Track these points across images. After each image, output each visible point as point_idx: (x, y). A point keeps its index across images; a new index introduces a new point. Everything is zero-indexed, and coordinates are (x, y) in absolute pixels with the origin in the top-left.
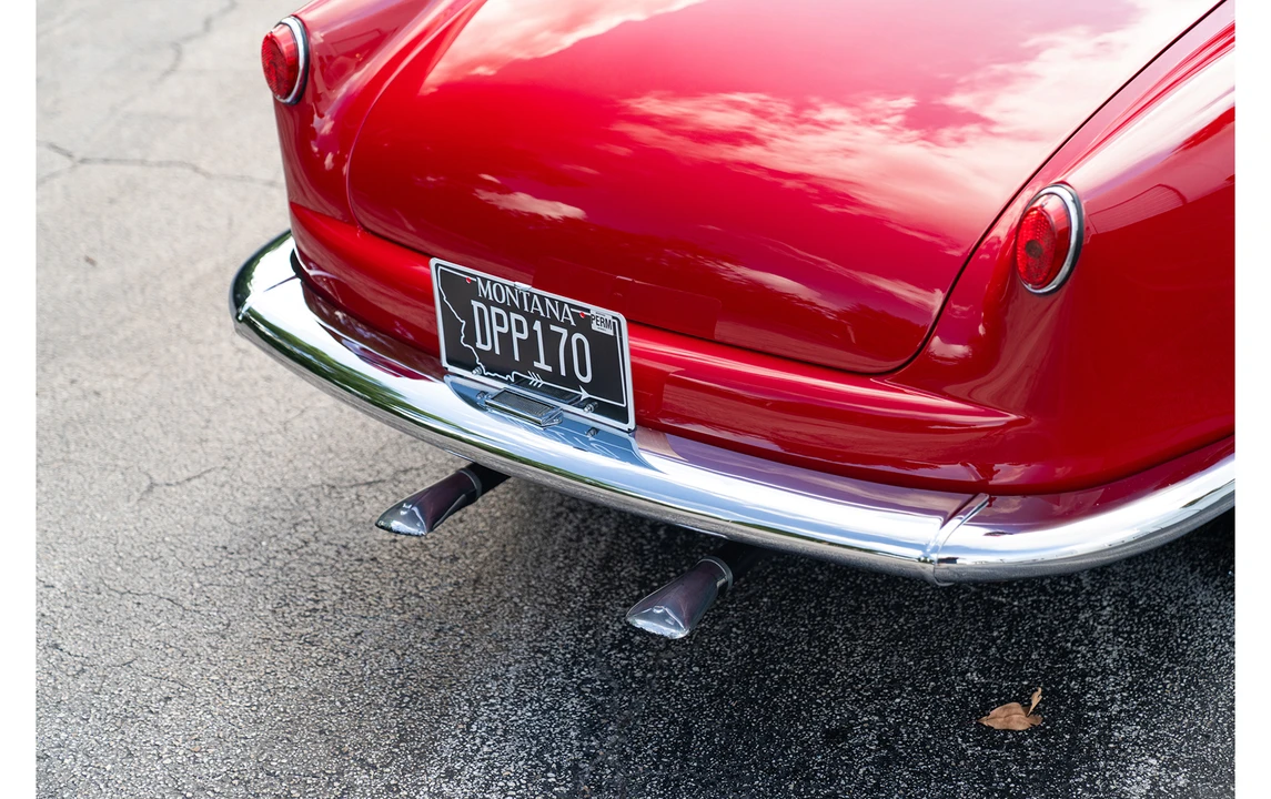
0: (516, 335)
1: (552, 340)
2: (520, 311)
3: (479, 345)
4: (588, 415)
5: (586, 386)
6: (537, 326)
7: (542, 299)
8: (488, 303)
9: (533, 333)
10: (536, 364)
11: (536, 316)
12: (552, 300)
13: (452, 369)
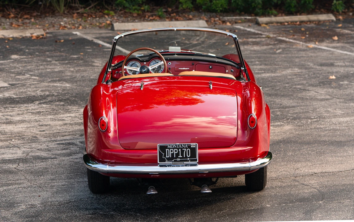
0: (175, 153)
2: (177, 148)
3: (167, 157)
4: (190, 162)
5: (189, 158)
6: (180, 150)
7: (181, 145)
8: (169, 149)
9: (179, 151)
10: (179, 157)
11: (180, 148)
12: (183, 145)
13: (160, 163)
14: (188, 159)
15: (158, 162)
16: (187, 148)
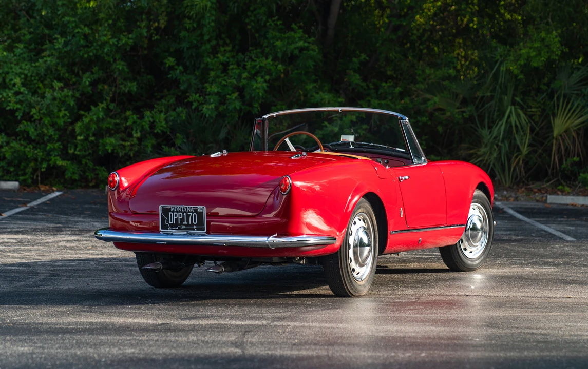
0: (179, 217)
1: (188, 216)
2: (181, 212)
3: (170, 223)
4: (196, 232)
5: (196, 225)
6: (185, 214)
7: (186, 208)
8: (173, 212)
9: (183, 216)
10: (184, 223)
11: (185, 212)
12: (189, 207)
13: (162, 230)
14: (195, 227)
15: (160, 229)
16: (193, 213)
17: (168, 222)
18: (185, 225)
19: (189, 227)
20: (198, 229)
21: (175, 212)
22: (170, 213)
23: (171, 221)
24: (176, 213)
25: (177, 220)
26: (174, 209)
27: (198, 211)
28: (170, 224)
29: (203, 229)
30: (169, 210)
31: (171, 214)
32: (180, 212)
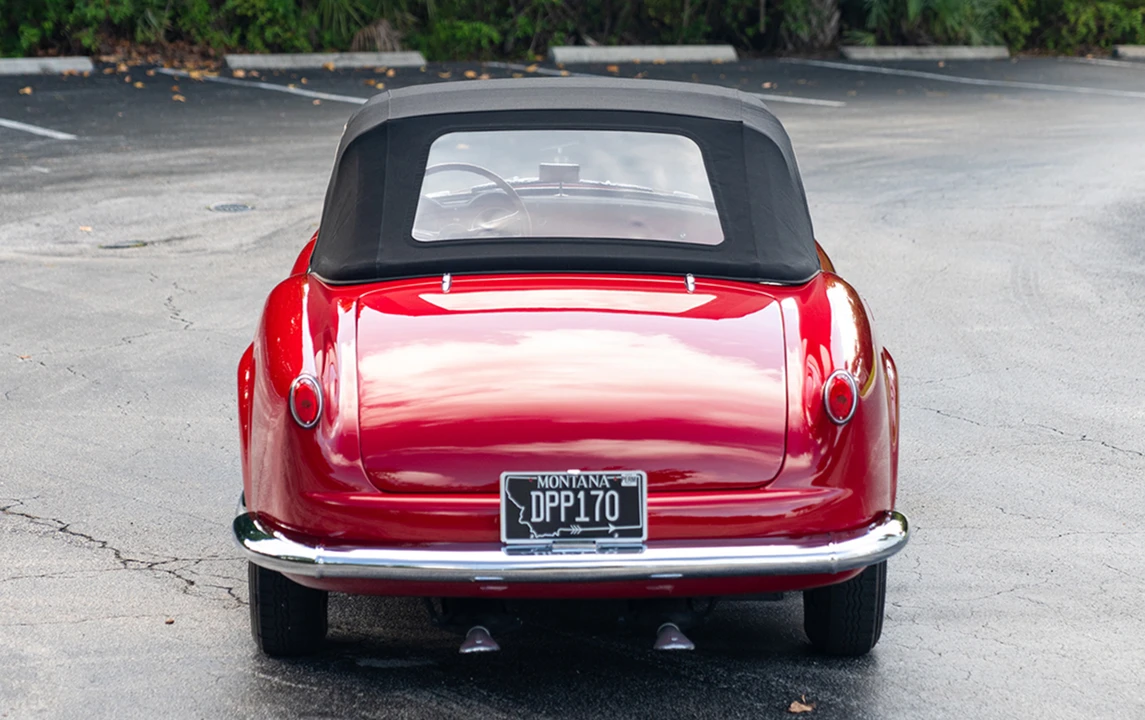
0: (564, 505)
2: (570, 488)
4: (617, 540)
5: (616, 523)
6: (581, 495)
7: (587, 477)
8: (544, 490)
10: (577, 519)
11: (582, 488)
12: (594, 476)
13: (509, 541)
15: (504, 539)
16: (605, 490)
17: (528, 516)
18: (582, 524)
19: (594, 532)
20: (623, 534)
21: (550, 489)
22: (534, 494)
23: (538, 515)
24: (555, 494)
25: (555, 511)
26: (548, 483)
27: (624, 484)
28: (533, 524)
29: (639, 533)
30: (533, 485)
31: (538, 497)
32: (565, 488)
